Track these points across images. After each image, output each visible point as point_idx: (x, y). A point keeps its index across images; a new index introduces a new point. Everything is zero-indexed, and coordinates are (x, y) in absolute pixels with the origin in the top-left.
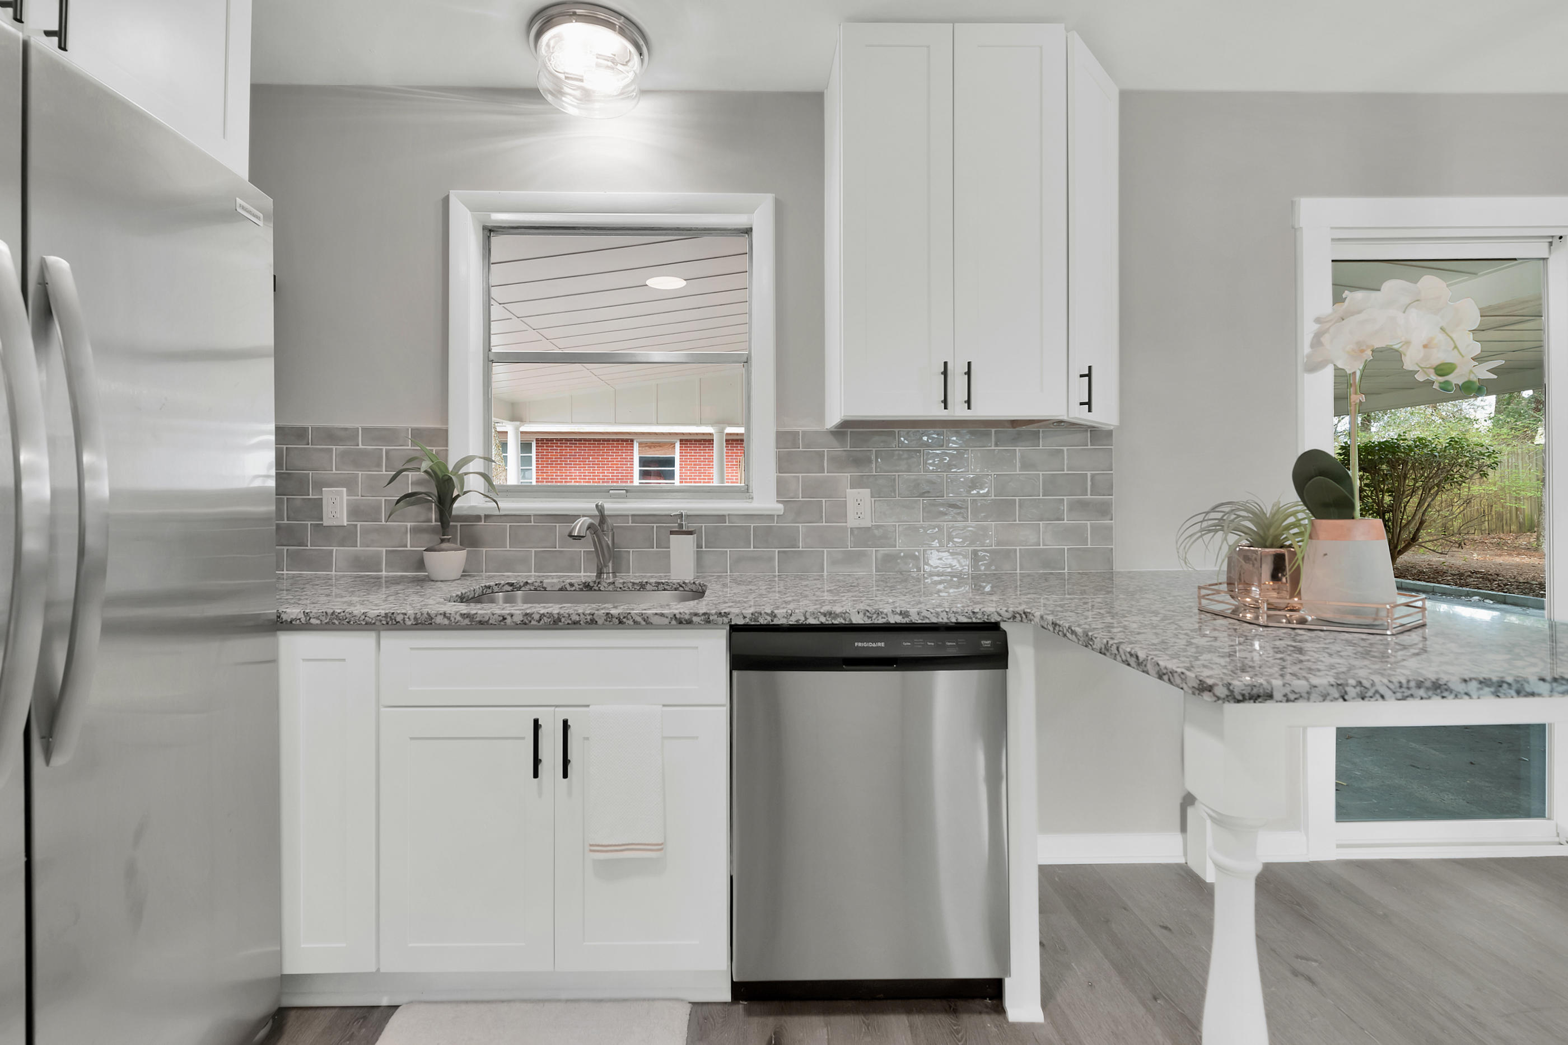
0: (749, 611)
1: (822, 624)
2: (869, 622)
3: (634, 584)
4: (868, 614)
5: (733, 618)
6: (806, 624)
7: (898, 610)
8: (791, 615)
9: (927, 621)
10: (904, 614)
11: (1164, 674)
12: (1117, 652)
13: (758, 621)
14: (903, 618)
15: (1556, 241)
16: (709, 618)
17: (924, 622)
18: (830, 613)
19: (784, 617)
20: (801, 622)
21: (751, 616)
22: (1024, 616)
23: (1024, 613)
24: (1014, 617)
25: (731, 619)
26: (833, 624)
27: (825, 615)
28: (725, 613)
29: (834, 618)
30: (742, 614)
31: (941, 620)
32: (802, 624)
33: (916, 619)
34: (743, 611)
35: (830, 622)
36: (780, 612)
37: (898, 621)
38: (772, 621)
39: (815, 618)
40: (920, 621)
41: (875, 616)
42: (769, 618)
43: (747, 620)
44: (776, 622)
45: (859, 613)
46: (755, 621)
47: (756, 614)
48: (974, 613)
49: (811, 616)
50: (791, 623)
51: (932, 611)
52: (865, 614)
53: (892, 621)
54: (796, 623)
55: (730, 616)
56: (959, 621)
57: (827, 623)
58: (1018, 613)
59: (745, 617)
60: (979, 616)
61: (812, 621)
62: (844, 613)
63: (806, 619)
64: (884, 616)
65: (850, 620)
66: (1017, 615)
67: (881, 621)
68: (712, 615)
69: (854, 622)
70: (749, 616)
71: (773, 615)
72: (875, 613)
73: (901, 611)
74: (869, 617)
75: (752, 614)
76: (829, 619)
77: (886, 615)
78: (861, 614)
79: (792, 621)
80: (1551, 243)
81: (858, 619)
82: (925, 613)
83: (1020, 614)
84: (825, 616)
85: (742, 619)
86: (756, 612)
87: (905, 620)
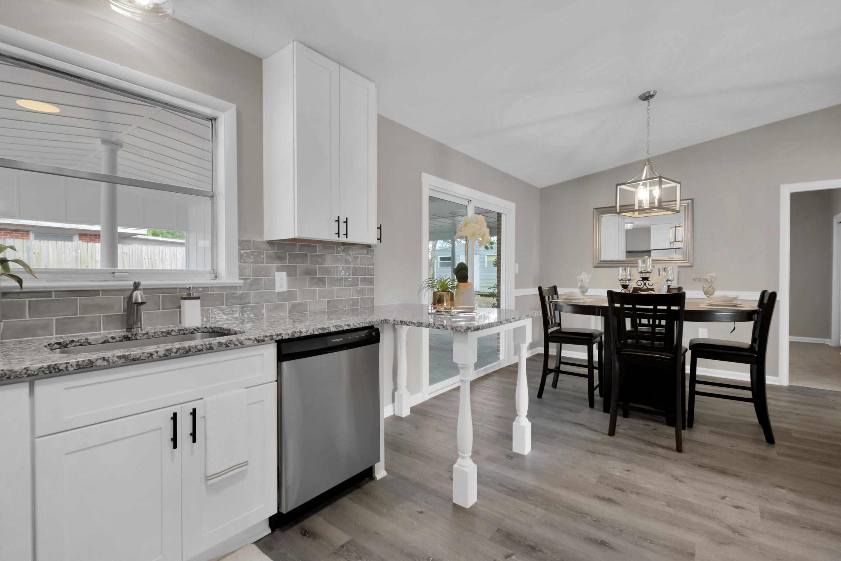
0: (290, 332)
1: (320, 333)
2: (337, 330)
3: (162, 332)
4: (336, 327)
5: (283, 336)
6: (314, 335)
8: (308, 331)
9: (356, 327)
10: (349, 325)
11: (454, 328)
12: (434, 326)
13: (294, 336)
15: (470, 201)
16: (272, 338)
17: (355, 328)
18: (323, 328)
19: (305, 333)
20: (312, 334)
21: (291, 334)
22: (385, 321)
23: (385, 320)
24: (381, 322)
25: (282, 337)
26: (324, 333)
27: (321, 329)
28: (280, 334)
29: (324, 330)
30: (288, 333)
31: (360, 326)
32: (312, 335)
33: (352, 327)
34: (288, 332)
35: (323, 332)
36: (303, 330)
37: (347, 329)
38: (300, 335)
39: (317, 331)
40: (354, 328)
41: (339, 327)
42: (299, 334)
43: (290, 336)
44: (302, 335)
45: (333, 327)
46: (293, 336)
47: (294, 333)
48: (370, 322)
49: (316, 330)
50: (308, 335)
51: (357, 323)
52: (335, 327)
53: (345, 329)
54: (310, 335)
55: (282, 335)
56: (366, 326)
57: (322, 333)
58: (383, 320)
59: (289, 335)
60: (372, 323)
61: (316, 333)
62: (328, 328)
63: (314, 332)
64: (342, 327)
65: (330, 330)
66: (383, 321)
67: (341, 329)
68: (274, 336)
69: (332, 331)
70: (290, 334)
71: (301, 332)
72: (339, 326)
73: (348, 324)
74: (337, 328)
75: (292, 333)
76: (323, 331)
77: (343, 326)
78: (334, 327)
79: (308, 334)
80: (468, 202)
81: (333, 330)
82: (355, 324)
83: (384, 321)
84: (321, 330)
85: (287, 336)
86: (293, 332)
87: (349, 328)
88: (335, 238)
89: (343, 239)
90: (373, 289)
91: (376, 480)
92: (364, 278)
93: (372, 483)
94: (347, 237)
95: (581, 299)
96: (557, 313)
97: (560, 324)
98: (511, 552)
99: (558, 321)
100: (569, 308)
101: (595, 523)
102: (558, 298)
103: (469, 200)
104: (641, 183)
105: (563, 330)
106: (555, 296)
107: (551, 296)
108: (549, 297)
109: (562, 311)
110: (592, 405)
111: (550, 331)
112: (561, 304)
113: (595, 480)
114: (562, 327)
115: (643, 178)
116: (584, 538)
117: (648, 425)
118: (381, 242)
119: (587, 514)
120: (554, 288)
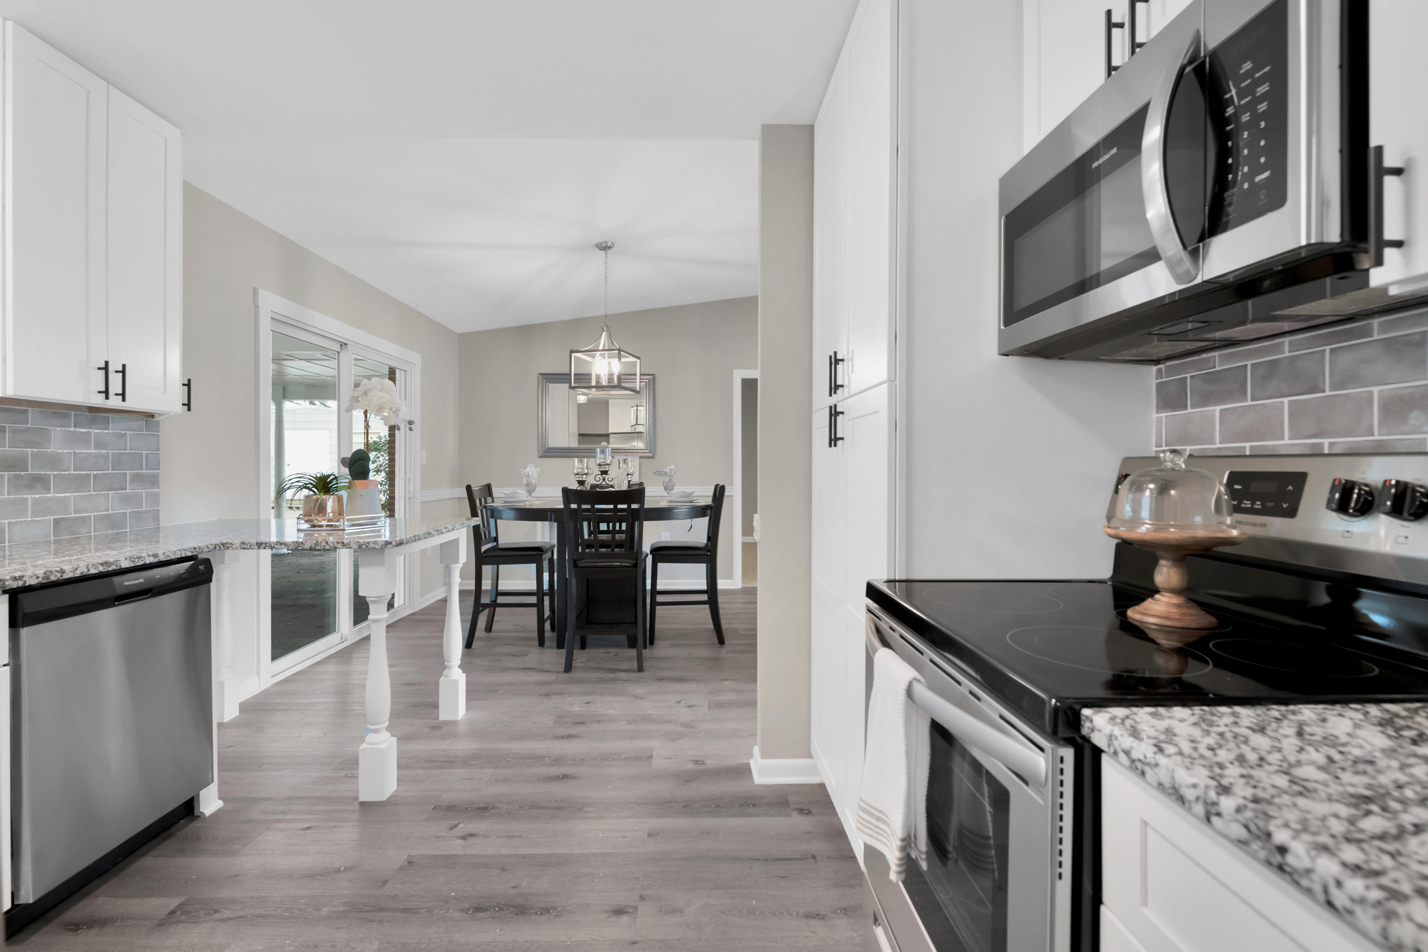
0: (40, 572)
1: (100, 572)
2: (133, 565)
4: (132, 559)
5: (27, 580)
6: (88, 575)
7: (151, 554)
8: (77, 569)
9: (169, 558)
10: (155, 556)
11: (363, 545)
12: (326, 544)
13: (50, 579)
14: (155, 558)
15: (344, 345)
16: (4, 584)
17: (167, 559)
18: (106, 563)
19: (71, 572)
20: (84, 573)
21: (43, 575)
22: (222, 546)
23: (222, 544)
24: (215, 548)
25: (25, 581)
26: (108, 571)
27: (102, 564)
28: (19, 576)
29: (109, 566)
30: (36, 575)
31: (177, 557)
32: (85, 576)
33: (162, 558)
34: (36, 573)
35: (106, 570)
36: (67, 568)
37: (152, 561)
38: (62, 576)
39: (95, 569)
40: (165, 559)
41: (137, 560)
42: (59, 575)
43: (40, 580)
44: (65, 576)
45: (126, 559)
46: (47, 579)
47: (48, 573)
48: (195, 548)
49: (92, 567)
50: (76, 575)
51: (172, 551)
52: (130, 559)
53: (148, 562)
54: (80, 575)
55: (24, 579)
56: (187, 555)
57: (104, 570)
59: (38, 577)
60: (197, 550)
61: (93, 571)
62: (116, 561)
63: (89, 570)
64: (143, 559)
65: (121, 566)
66: (217, 547)
67: (141, 563)
68: (8, 581)
69: (123, 567)
70: (41, 575)
71: (62, 572)
72: (137, 558)
73: (153, 554)
74: (133, 562)
75: (45, 574)
76: (106, 567)
77: (144, 558)
78: (128, 560)
79: (78, 573)
80: (341, 345)
81: (125, 564)
82: (168, 553)
83: (219, 546)
84: (103, 566)
85: (35, 579)
86: (47, 571)
87: (156, 560)
88: (98, 401)
89: (115, 402)
90: (157, 495)
91: (205, 818)
92: (139, 475)
93: (197, 824)
94: (124, 400)
95: (527, 501)
96: (492, 521)
97: (496, 539)
98: (457, 822)
99: (493, 535)
100: (512, 514)
101: (555, 762)
102: (493, 502)
103: (342, 342)
104: (598, 353)
105: (501, 546)
106: (489, 499)
107: (483, 499)
108: (480, 500)
109: (501, 518)
110: (542, 643)
111: (484, 548)
112: (500, 509)
113: (552, 722)
114: (499, 543)
115: (601, 348)
116: (544, 779)
117: (608, 652)
118: (189, 410)
119: (545, 757)
120: (487, 487)
